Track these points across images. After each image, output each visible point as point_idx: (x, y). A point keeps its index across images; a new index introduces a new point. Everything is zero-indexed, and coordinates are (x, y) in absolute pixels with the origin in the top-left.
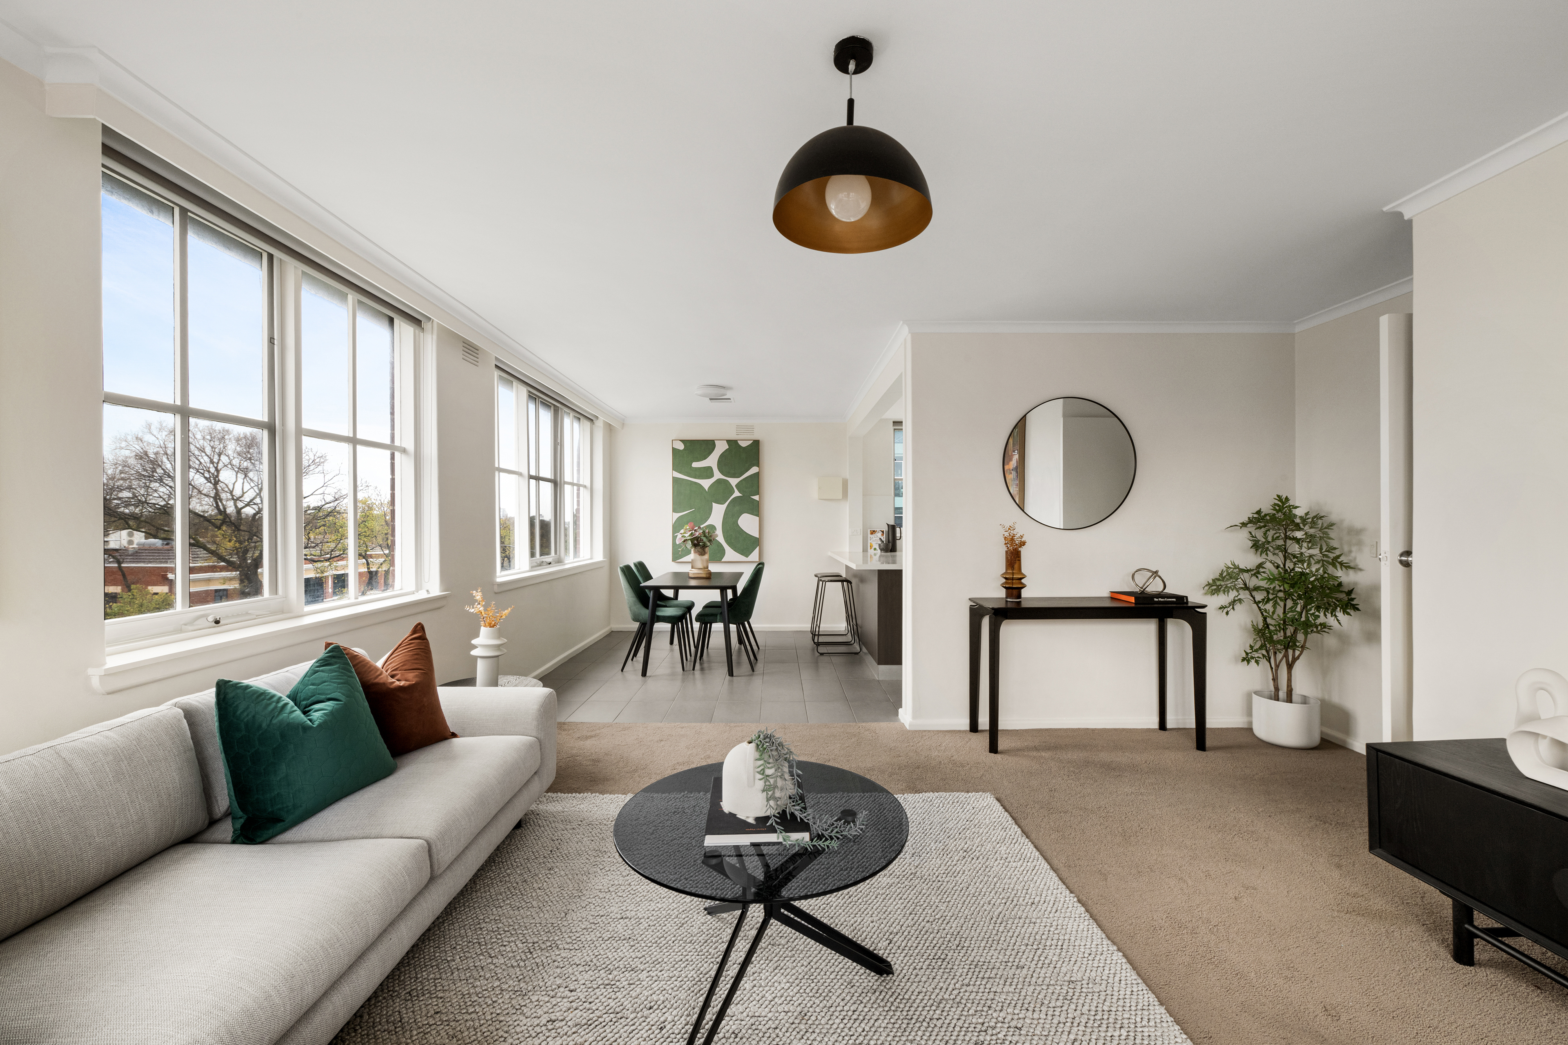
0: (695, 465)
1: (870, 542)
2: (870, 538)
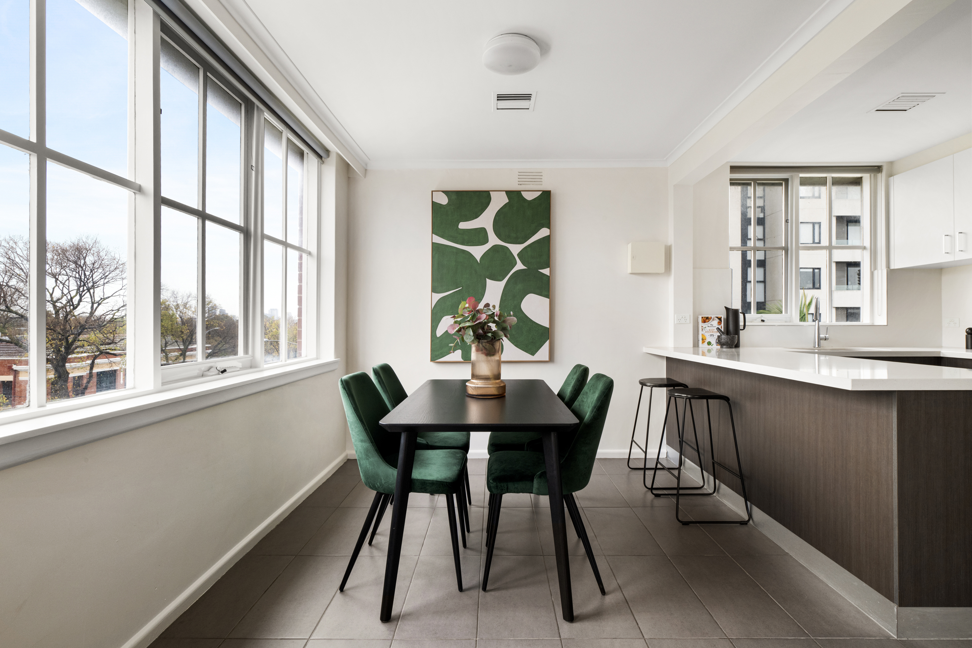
0: (463, 225)
1: (703, 333)
2: (702, 327)
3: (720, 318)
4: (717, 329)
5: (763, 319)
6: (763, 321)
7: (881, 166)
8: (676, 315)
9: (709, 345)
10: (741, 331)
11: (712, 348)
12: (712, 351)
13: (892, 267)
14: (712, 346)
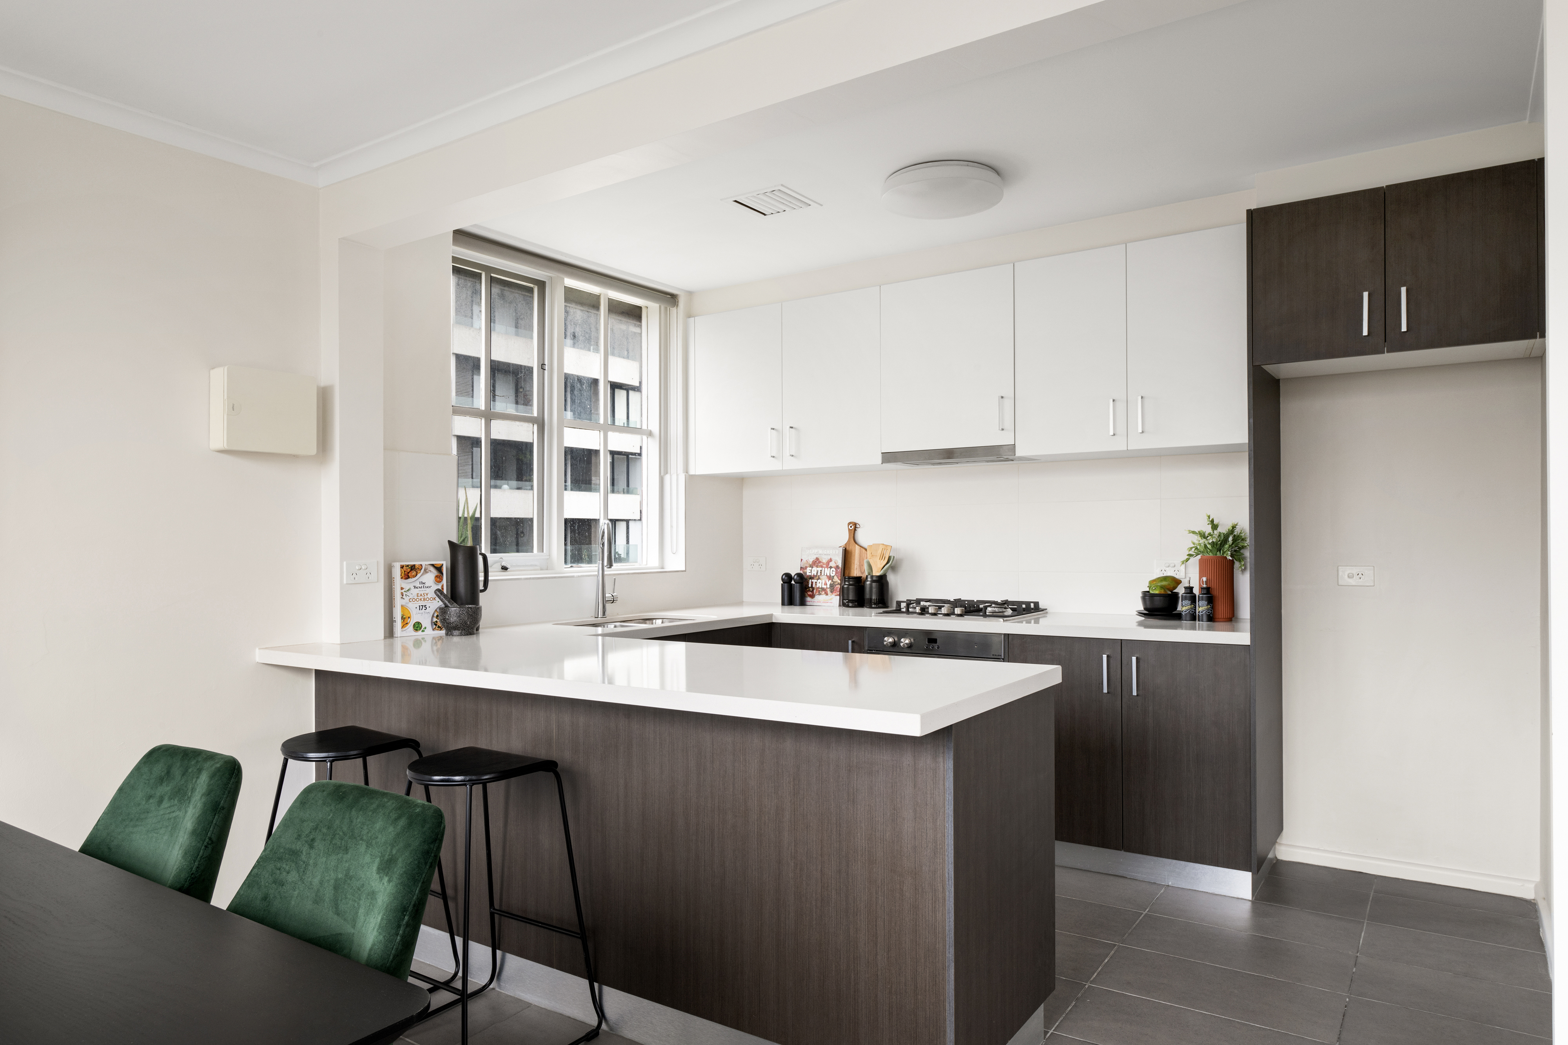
1: (404, 604)
2: (402, 589)
3: (439, 566)
4: (435, 592)
5: (504, 564)
6: (504, 568)
7: (677, 295)
8: (345, 563)
9: (417, 630)
10: (481, 594)
11: (423, 636)
12: (423, 643)
13: (692, 472)
14: (423, 631)
